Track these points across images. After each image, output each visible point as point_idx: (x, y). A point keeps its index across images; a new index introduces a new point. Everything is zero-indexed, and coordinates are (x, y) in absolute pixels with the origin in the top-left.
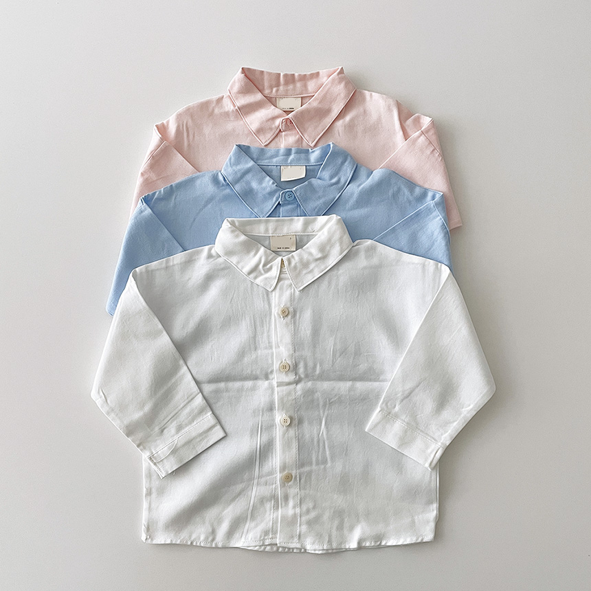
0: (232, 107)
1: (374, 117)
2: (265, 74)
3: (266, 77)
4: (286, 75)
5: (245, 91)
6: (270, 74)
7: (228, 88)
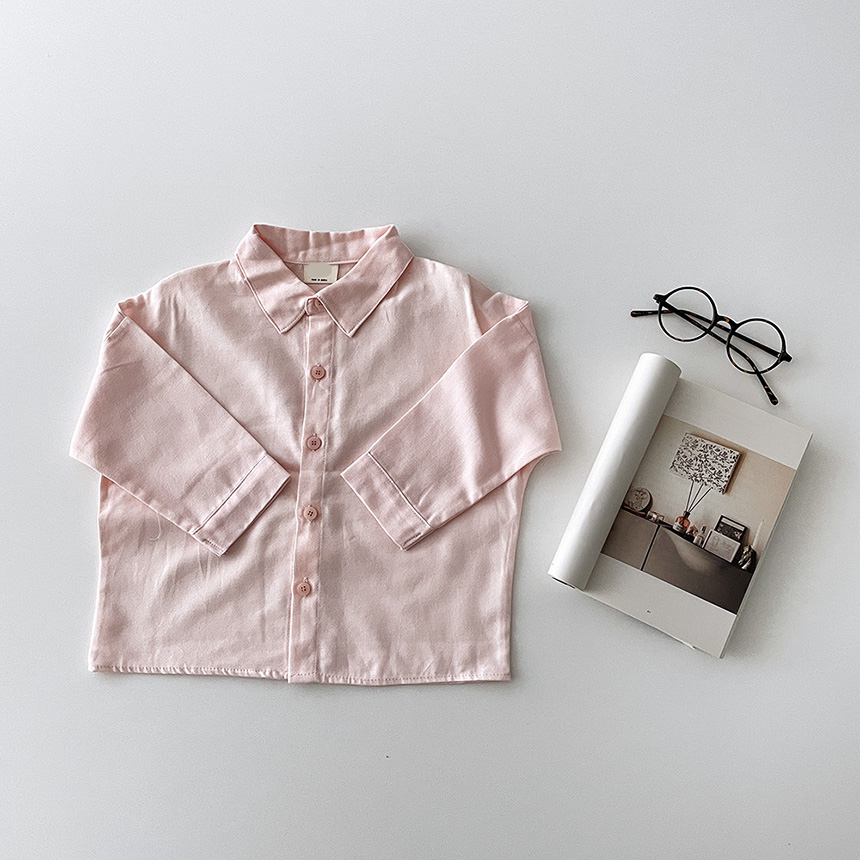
0: (240, 278)
1: (438, 296)
2: (288, 232)
3: (289, 237)
4: (317, 235)
5: (258, 256)
6: (294, 232)
7: (236, 252)
